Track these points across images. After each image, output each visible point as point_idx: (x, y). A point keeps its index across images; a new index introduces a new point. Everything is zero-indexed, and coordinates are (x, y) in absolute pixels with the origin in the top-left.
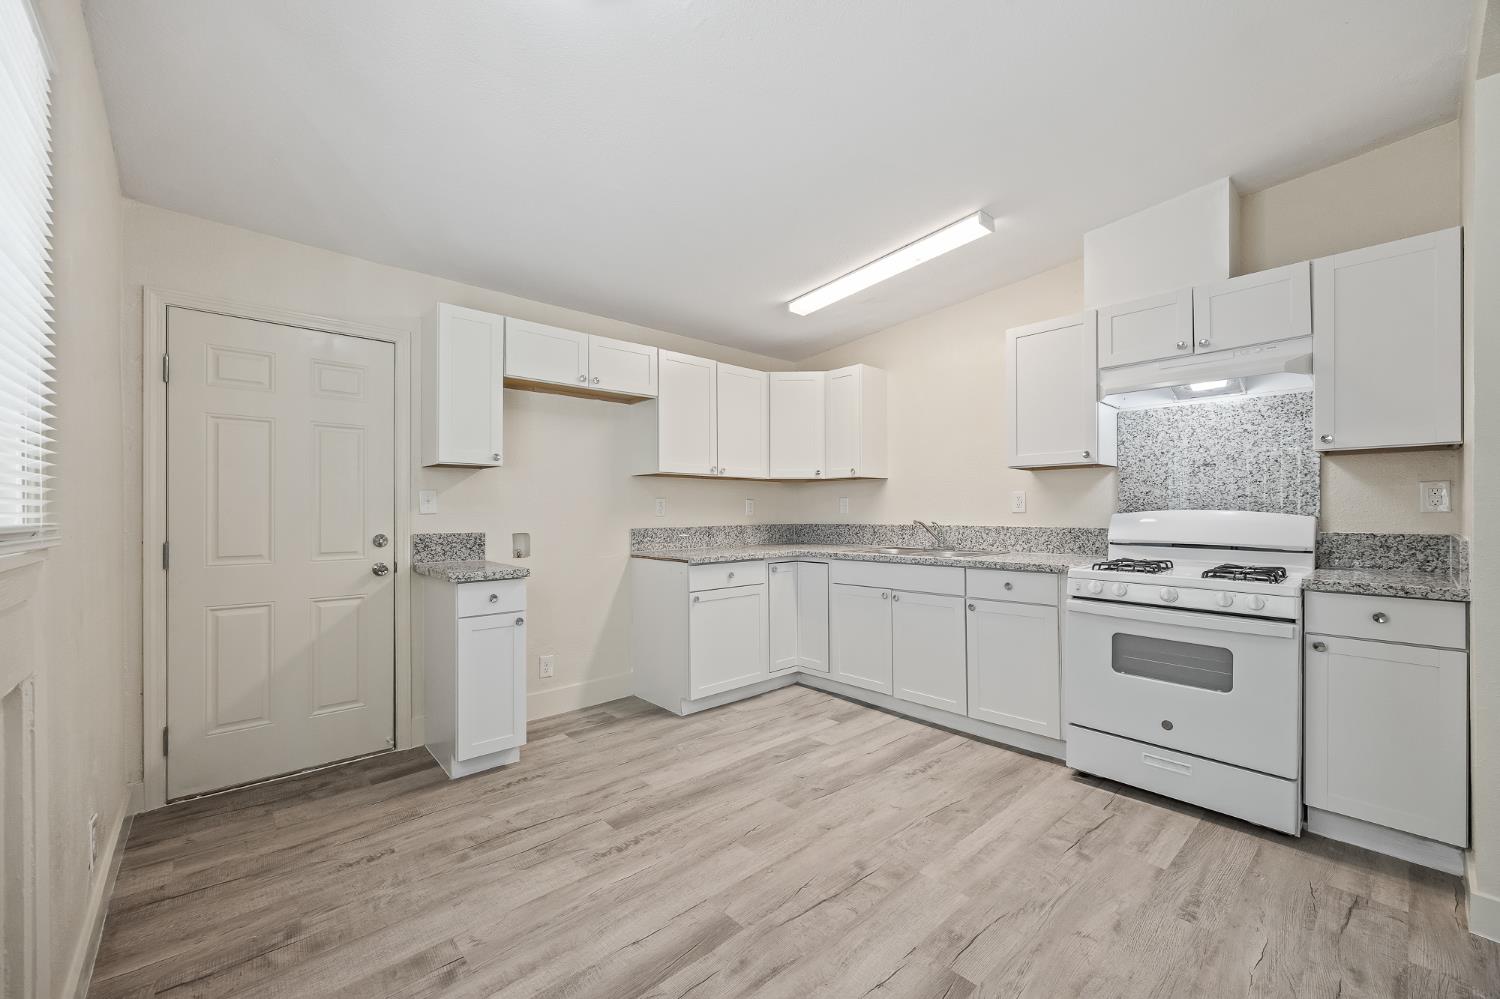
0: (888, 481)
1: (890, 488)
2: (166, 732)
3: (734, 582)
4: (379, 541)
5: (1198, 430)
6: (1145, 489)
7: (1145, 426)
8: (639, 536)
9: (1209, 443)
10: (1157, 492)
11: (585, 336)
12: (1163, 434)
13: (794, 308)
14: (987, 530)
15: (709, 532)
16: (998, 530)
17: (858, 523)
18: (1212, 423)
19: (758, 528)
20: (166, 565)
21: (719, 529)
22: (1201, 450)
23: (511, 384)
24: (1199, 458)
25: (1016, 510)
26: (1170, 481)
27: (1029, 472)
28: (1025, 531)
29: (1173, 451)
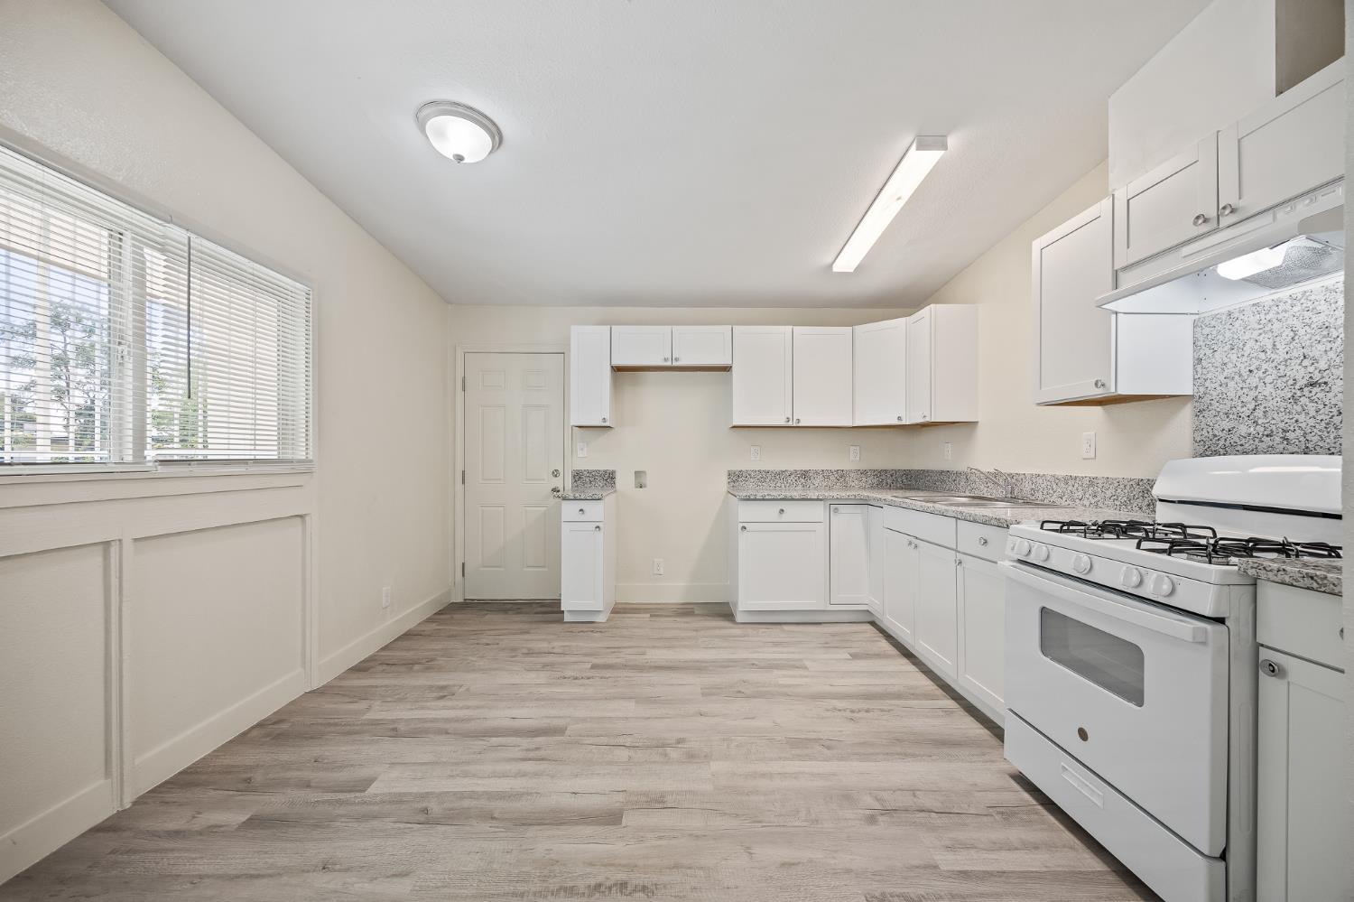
0: (979, 424)
1: (981, 431)
2: (463, 564)
3: (785, 517)
4: (555, 474)
5: (1302, 332)
6: (1226, 425)
7: (1228, 334)
8: (735, 477)
9: (1317, 351)
10: (1243, 430)
11: (667, 329)
12: (1251, 344)
13: (837, 268)
14: (1056, 479)
15: (805, 474)
16: (1067, 480)
17: (955, 470)
18: (1322, 318)
19: (864, 472)
20: (463, 482)
21: (817, 472)
22: (1306, 363)
23: (617, 370)
24: (1299, 373)
25: (1086, 456)
26: (1259, 413)
27: (1098, 409)
28: (1092, 482)
29: (1265, 366)
